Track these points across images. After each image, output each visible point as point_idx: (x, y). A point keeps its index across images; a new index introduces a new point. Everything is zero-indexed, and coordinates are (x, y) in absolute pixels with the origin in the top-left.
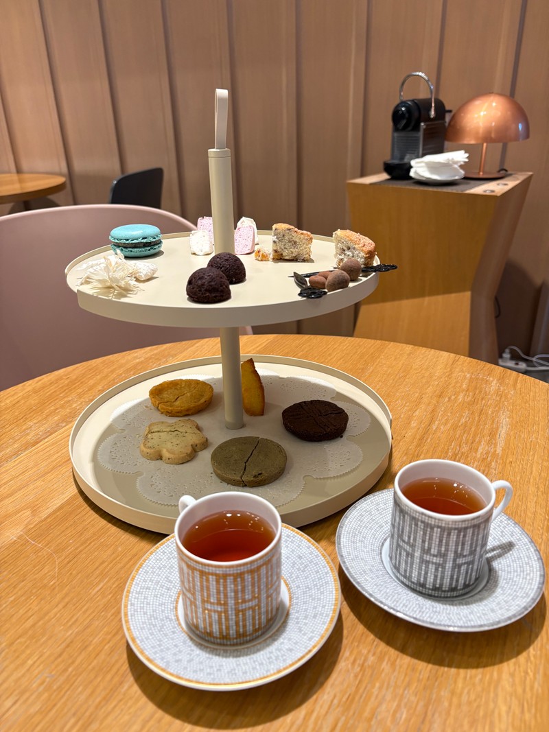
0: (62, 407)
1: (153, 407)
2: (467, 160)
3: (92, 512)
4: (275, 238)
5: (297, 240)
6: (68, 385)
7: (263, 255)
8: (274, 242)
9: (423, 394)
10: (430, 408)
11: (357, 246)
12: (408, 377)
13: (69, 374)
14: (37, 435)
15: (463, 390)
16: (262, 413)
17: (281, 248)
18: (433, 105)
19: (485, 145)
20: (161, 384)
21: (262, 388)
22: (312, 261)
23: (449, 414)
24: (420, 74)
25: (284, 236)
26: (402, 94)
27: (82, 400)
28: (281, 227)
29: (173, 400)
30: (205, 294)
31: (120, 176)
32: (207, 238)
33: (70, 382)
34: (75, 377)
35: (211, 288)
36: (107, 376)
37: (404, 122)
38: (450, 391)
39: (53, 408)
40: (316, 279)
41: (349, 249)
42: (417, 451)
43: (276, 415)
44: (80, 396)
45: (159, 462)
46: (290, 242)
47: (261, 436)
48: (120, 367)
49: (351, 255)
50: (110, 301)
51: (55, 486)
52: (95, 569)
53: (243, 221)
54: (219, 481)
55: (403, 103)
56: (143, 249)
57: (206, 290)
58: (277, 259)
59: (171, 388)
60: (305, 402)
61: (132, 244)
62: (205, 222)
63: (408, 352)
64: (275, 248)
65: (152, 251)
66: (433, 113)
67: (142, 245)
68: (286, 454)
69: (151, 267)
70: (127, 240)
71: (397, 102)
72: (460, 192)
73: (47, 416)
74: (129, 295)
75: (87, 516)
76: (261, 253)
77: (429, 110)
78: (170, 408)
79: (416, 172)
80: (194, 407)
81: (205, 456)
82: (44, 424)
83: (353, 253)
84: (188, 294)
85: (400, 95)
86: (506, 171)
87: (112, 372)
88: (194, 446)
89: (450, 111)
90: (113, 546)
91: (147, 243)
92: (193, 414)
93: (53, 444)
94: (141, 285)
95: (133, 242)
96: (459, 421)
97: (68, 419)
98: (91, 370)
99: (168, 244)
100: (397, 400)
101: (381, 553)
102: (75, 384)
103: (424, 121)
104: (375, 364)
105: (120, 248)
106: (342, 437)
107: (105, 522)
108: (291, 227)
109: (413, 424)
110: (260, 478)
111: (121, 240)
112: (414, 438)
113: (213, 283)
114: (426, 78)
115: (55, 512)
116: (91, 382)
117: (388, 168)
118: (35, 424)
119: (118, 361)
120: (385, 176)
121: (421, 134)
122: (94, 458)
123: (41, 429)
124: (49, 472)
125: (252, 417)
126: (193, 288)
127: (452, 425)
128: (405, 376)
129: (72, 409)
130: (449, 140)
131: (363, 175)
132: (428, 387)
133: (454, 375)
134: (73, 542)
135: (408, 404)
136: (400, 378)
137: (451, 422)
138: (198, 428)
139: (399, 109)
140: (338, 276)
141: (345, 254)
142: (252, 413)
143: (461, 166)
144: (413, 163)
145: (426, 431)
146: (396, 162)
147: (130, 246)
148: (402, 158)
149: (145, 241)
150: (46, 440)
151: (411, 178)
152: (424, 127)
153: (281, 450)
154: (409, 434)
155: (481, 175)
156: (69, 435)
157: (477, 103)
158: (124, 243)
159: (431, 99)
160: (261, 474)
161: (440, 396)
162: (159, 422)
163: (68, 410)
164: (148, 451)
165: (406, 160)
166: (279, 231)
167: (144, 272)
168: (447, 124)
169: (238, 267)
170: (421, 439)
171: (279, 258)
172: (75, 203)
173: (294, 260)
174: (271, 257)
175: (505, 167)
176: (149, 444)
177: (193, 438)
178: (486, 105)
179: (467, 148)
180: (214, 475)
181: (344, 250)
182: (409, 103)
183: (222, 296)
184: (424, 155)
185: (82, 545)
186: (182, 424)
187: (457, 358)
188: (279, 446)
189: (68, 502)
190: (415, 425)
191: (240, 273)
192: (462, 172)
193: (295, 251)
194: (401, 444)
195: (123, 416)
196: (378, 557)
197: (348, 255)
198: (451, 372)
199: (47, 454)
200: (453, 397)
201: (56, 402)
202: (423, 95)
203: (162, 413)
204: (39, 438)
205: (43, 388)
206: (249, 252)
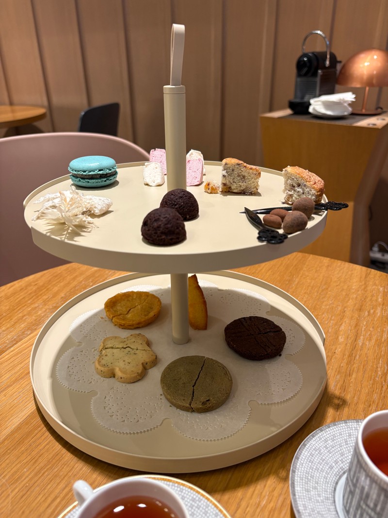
0: (29, 314)
1: (107, 319)
2: (354, 100)
3: (48, 433)
4: (224, 173)
5: (246, 174)
6: (35, 291)
7: (212, 188)
8: (224, 176)
9: (345, 307)
10: (353, 323)
11: (308, 184)
12: (329, 289)
13: (37, 280)
14: (5, 343)
15: (380, 304)
16: (205, 328)
17: (229, 182)
18: (328, 56)
19: (367, 88)
20: (115, 297)
21: (205, 303)
22: (259, 194)
23: (371, 329)
24: (319, 32)
25: (233, 170)
26: (304, 47)
27: (47, 307)
28: (231, 161)
29: (125, 313)
30: (161, 236)
31: (86, 108)
32: (159, 170)
33: (38, 288)
34: (41, 284)
35: (167, 230)
36: (69, 283)
37: (305, 70)
38: (367, 305)
39: (21, 315)
40: (272, 218)
41: (299, 185)
42: (348, 369)
43: (217, 331)
44: (45, 303)
45: (112, 380)
46: (239, 176)
47: (206, 356)
48: (81, 274)
49: (302, 192)
50: (62, 242)
51: (15, 402)
52: (48, 507)
53: (192, 154)
54: (169, 404)
55: (305, 55)
56: (100, 180)
57: (162, 233)
58: (226, 192)
59: (124, 300)
60: (244, 318)
61: (89, 175)
62: (158, 154)
63: (326, 265)
64: (224, 182)
65: (108, 182)
66: (328, 63)
67: (98, 177)
68: (231, 378)
69: (107, 202)
70: (85, 172)
71: (300, 54)
72: (349, 125)
73: (15, 323)
74: (83, 234)
75: (43, 438)
76: (210, 186)
77: (325, 60)
78: (123, 322)
79: (314, 109)
80: (144, 321)
81: (156, 374)
82: (11, 332)
83: (303, 190)
84: (142, 234)
85: (303, 49)
86: (382, 108)
87: (74, 279)
88: (145, 364)
89: (340, 62)
90: (66, 478)
91: (103, 174)
92: (143, 327)
93: (18, 354)
94: (96, 221)
95: (90, 173)
96: (382, 337)
97: (32, 327)
98: (56, 276)
99: (124, 173)
100: (323, 313)
101: (334, 502)
102: (41, 291)
103: (321, 69)
104: (300, 276)
105: (78, 179)
106: (280, 355)
107: (60, 446)
108: (241, 162)
109: (341, 339)
110: (208, 405)
111: (79, 171)
112: (344, 355)
113: (169, 226)
114: (323, 35)
115: (13, 433)
116: (56, 289)
117: (292, 105)
118: (4, 331)
119: (79, 268)
120: (288, 112)
121: (318, 79)
122: (53, 375)
123: (9, 337)
124: (11, 386)
125: (197, 331)
126: (149, 230)
127: (377, 340)
128: (327, 289)
129: (37, 316)
130: (340, 84)
131: (271, 110)
132: (349, 300)
133: (369, 288)
134: (27, 471)
135: (333, 318)
136: (323, 291)
137: (374, 338)
138: (149, 344)
139: (302, 59)
140: (297, 218)
141: (295, 190)
142: (197, 327)
143: (350, 105)
144: (312, 101)
145: (354, 347)
146: (298, 100)
147: (88, 177)
148: (303, 98)
149: (101, 172)
150: (12, 349)
151: (310, 113)
152: (321, 74)
153: (226, 372)
154: (338, 350)
155: (364, 111)
156: (33, 344)
157: (362, 56)
158: (82, 175)
159: (326, 52)
160: (209, 400)
161: (360, 309)
162: (113, 337)
163: (34, 317)
164: (102, 369)
165: (306, 100)
166: (228, 166)
167: (99, 207)
168: (338, 72)
169: (192, 204)
170: (350, 355)
171: (228, 190)
172: (54, 131)
173: (243, 193)
174: (220, 190)
175: (381, 106)
176: (103, 362)
177: (143, 356)
178: (369, 58)
179: (354, 91)
180: (163, 397)
181: (294, 187)
182: (310, 55)
183: (178, 238)
184: (320, 95)
185: (36, 475)
186: (133, 340)
187: (369, 272)
188: (224, 367)
189: (26, 422)
190: (342, 340)
191: (194, 210)
192: (350, 109)
193: (243, 185)
194: (333, 360)
195: (81, 326)
196: (333, 507)
197: (298, 192)
198: (366, 286)
199: (12, 364)
200: (372, 311)
201: (24, 308)
202: (319, 48)
203: (116, 325)
204: (6, 346)
205: (14, 294)
206: (198, 183)
